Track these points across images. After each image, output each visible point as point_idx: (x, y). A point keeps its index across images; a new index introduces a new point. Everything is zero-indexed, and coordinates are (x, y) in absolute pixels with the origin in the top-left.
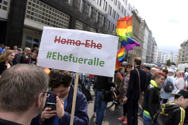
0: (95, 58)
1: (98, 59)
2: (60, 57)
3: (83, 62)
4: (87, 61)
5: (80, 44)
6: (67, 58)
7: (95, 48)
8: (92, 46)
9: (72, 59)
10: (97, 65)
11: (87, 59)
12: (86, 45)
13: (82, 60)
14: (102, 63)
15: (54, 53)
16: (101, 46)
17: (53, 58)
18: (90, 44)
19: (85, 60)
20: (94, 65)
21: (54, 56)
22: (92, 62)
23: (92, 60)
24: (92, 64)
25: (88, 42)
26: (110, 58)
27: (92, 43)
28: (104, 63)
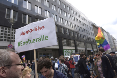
0: (42, 36)
1: (44, 36)
2: (24, 43)
3: (36, 41)
4: (37, 40)
5: (32, 31)
6: (27, 42)
7: (40, 30)
8: (38, 29)
9: (30, 41)
10: (44, 40)
11: (37, 39)
12: (35, 30)
13: (35, 40)
14: (46, 37)
15: (21, 42)
16: (44, 27)
17: (21, 45)
18: (37, 29)
19: (36, 39)
20: (42, 40)
21: (21, 43)
22: (40, 39)
23: (40, 38)
24: (40, 41)
25: (36, 28)
26: (51, 32)
27: (38, 28)
28: (48, 37)
